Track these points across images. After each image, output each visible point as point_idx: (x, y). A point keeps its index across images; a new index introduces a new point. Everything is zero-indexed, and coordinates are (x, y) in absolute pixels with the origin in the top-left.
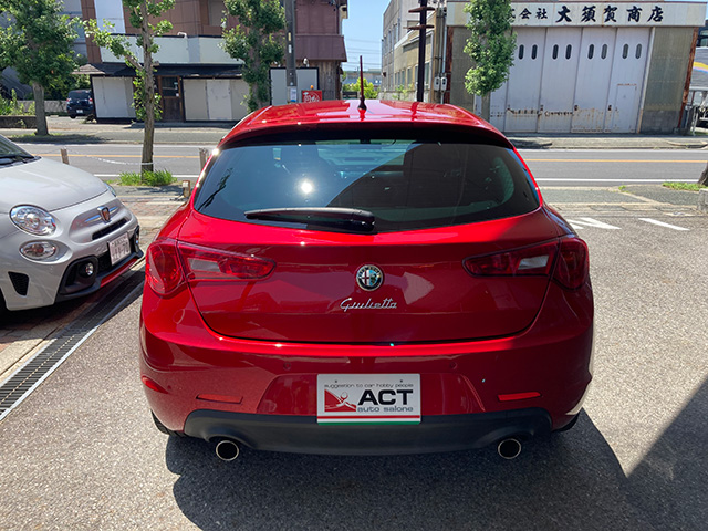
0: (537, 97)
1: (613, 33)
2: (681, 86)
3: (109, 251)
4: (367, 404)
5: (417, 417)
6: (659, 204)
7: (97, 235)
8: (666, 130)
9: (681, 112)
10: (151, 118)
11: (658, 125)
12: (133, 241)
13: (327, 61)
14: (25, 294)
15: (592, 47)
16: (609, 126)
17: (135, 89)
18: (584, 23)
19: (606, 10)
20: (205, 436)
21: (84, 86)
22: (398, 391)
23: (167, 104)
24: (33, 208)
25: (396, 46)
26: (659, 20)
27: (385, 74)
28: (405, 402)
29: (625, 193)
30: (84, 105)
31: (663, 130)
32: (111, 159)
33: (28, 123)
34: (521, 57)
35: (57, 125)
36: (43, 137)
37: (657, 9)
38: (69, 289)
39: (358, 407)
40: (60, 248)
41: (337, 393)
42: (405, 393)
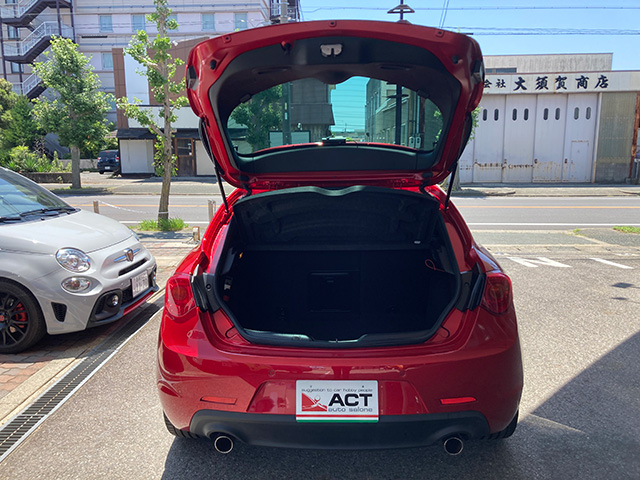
0: (500, 151)
1: (564, 98)
2: (630, 142)
3: (131, 286)
4: (336, 406)
5: (375, 416)
6: (609, 245)
7: (122, 272)
8: (619, 179)
9: (631, 164)
10: (168, 174)
11: (611, 175)
12: (151, 277)
13: (317, 125)
14: (63, 320)
15: (546, 111)
16: (566, 178)
17: (155, 150)
18: (538, 91)
19: (557, 80)
20: (206, 432)
21: (112, 147)
22: (361, 395)
23: (182, 161)
24: (74, 250)
25: (377, 111)
26: (605, 87)
27: (368, 134)
28: (366, 405)
29: (579, 236)
30: (111, 163)
31: (616, 180)
32: (129, 208)
33: (65, 178)
34: (485, 119)
35: (89, 179)
36: (77, 191)
37: (603, 77)
38: (98, 317)
39: (329, 407)
40: (93, 283)
41: (312, 396)
42: (366, 396)
